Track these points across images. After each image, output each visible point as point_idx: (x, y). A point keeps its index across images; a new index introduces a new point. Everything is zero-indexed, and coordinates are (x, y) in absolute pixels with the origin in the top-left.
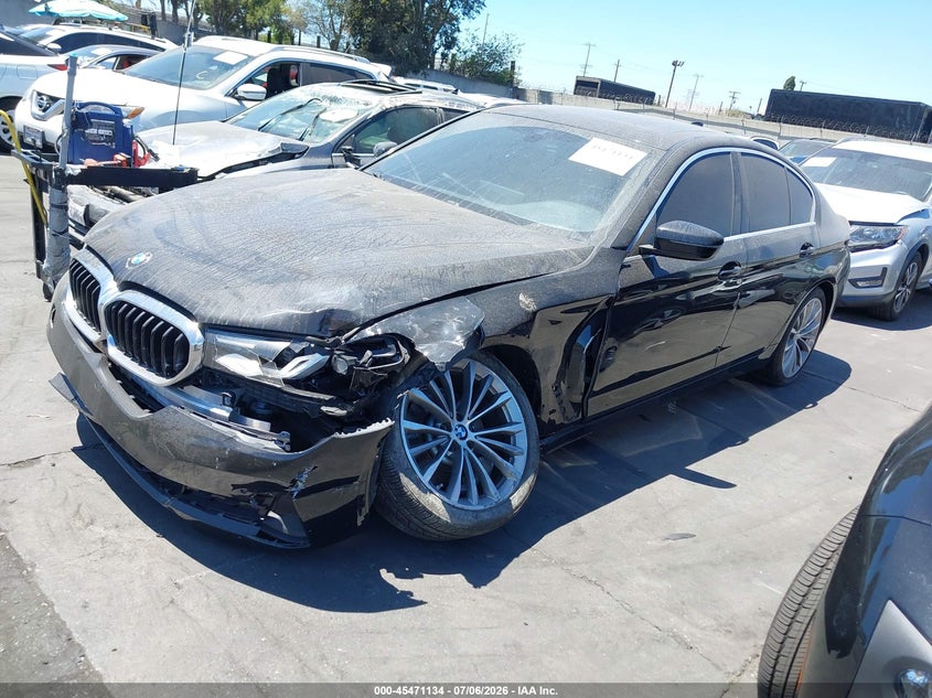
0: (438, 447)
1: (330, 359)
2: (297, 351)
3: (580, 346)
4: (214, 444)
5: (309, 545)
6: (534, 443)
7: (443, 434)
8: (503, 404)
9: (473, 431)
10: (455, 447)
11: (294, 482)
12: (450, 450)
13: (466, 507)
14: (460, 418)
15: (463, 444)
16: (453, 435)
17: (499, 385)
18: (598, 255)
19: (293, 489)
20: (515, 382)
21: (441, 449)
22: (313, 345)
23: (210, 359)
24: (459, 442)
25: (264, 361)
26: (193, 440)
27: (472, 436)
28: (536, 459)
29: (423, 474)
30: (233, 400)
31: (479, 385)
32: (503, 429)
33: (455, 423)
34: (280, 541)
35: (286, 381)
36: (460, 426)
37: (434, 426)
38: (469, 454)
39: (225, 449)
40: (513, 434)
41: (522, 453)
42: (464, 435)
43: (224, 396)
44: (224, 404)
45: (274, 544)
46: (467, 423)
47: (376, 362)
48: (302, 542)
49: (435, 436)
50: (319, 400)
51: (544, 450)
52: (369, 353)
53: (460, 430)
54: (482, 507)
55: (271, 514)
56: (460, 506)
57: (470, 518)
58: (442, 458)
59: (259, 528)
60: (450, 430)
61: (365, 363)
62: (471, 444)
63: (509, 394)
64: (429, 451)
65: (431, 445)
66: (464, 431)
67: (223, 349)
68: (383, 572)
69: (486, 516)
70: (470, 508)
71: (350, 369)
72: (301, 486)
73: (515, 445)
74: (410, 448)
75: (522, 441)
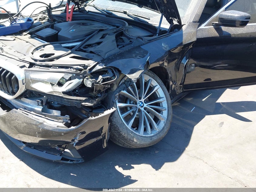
0: (133, 112)
1: (83, 81)
2: (67, 79)
3: (183, 64)
4: (34, 126)
5: (84, 161)
6: (170, 105)
7: (134, 106)
8: (156, 90)
9: (145, 103)
10: (140, 111)
11: (73, 140)
12: (137, 112)
13: (146, 136)
14: (140, 98)
15: (142, 109)
16: (138, 106)
17: (154, 83)
18: (189, 25)
19: (73, 143)
20: (160, 81)
21: (134, 112)
22: (74, 75)
23: (29, 85)
24: (141, 108)
25: (52, 85)
26: (25, 124)
27: (145, 105)
28: (171, 111)
29: (128, 124)
30: (42, 103)
31: (146, 84)
32: (157, 101)
33: (138, 101)
34: (71, 161)
35: (64, 93)
36: (140, 102)
37: (130, 103)
38: (145, 113)
39: (40, 128)
40: (161, 102)
41: (166, 110)
42: (142, 105)
43: (38, 102)
44: (38, 105)
45: (69, 162)
46: (143, 100)
47: (104, 80)
48: (81, 160)
49: (131, 108)
50: (80, 100)
51: (174, 107)
52: (101, 77)
53: (140, 103)
54: (153, 135)
55: (66, 150)
56: (144, 136)
57: (149, 140)
58: (135, 116)
59: (61, 157)
60: (136, 104)
61: (99, 81)
62: (145, 109)
63: (158, 86)
64: (130, 114)
65: (130, 112)
66: (142, 104)
67: (34, 80)
68: (117, 167)
69: (155, 138)
70: (148, 136)
71: (93, 84)
72: (76, 141)
73: (162, 106)
74: (121, 114)
75: (165, 105)
